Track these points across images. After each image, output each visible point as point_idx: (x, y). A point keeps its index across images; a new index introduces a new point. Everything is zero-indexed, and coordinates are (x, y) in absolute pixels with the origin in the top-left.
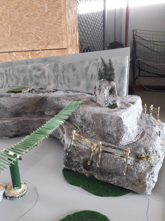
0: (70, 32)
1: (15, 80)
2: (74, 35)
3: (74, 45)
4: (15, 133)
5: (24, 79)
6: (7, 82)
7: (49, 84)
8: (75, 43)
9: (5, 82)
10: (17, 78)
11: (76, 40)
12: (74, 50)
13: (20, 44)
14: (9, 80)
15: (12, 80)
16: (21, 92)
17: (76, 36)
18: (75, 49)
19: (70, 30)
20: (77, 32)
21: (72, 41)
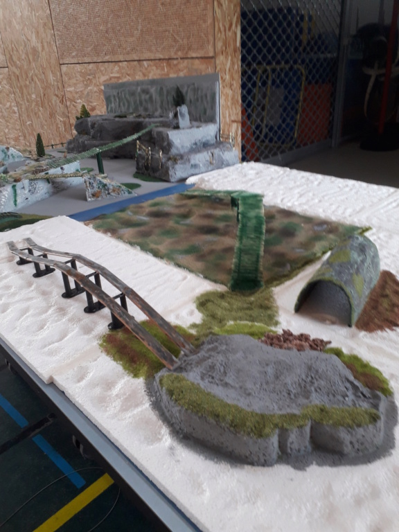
0: (222, 29)
1: (126, 104)
2: (230, 34)
3: (230, 50)
4: (115, 154)
5: (134, 103)
6: (119, 106)
7: (156, 110)
8: (232, 47)
9: (117, 106)
10: (128, 102)
11: (235, 40)
12: (230, 58)
13: (153, 48)
14: (121, 104)
15: (124, 105)
16: (125, 117)
17: (236, 34)
18: (232, 56)
19: (221, 25)
20: (236, 26)
21: (225, 44)
